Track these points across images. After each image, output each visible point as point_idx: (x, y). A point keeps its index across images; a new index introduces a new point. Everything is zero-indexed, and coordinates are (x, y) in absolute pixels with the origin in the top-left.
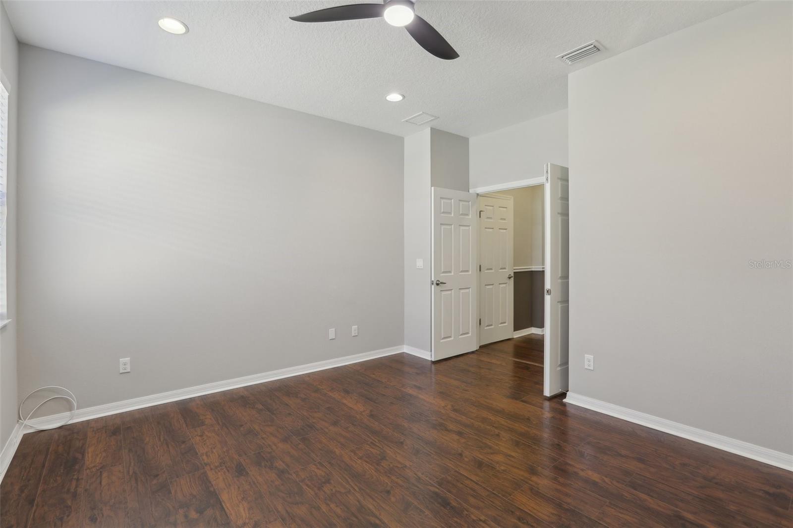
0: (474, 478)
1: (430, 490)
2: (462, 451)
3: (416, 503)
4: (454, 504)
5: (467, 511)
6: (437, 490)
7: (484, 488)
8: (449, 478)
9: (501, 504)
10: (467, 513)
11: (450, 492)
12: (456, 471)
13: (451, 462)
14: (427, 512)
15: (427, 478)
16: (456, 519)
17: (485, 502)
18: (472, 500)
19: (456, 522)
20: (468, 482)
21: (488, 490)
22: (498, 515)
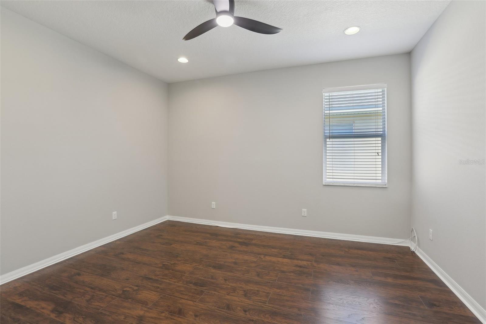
0: (183, 301)
1: (205, 287)
2: (195, 320)
3: (209, 280)
4: (191, 285)
5: (184, 284)
6: (202, 288)
7: (176, 297)
8: (198, 296)
9: (167, 291)
10: (184, 283)
11: (196, 289)
12: (195, 302)
13: (201, 307)
14: (203, 278)
15: (211, 292)
16: (189, 279)
17: (175, 290)
18: (182, 289)
19: (188, 279)
20: (186, 297)
21: (174, 296)
22: (169, 286)
